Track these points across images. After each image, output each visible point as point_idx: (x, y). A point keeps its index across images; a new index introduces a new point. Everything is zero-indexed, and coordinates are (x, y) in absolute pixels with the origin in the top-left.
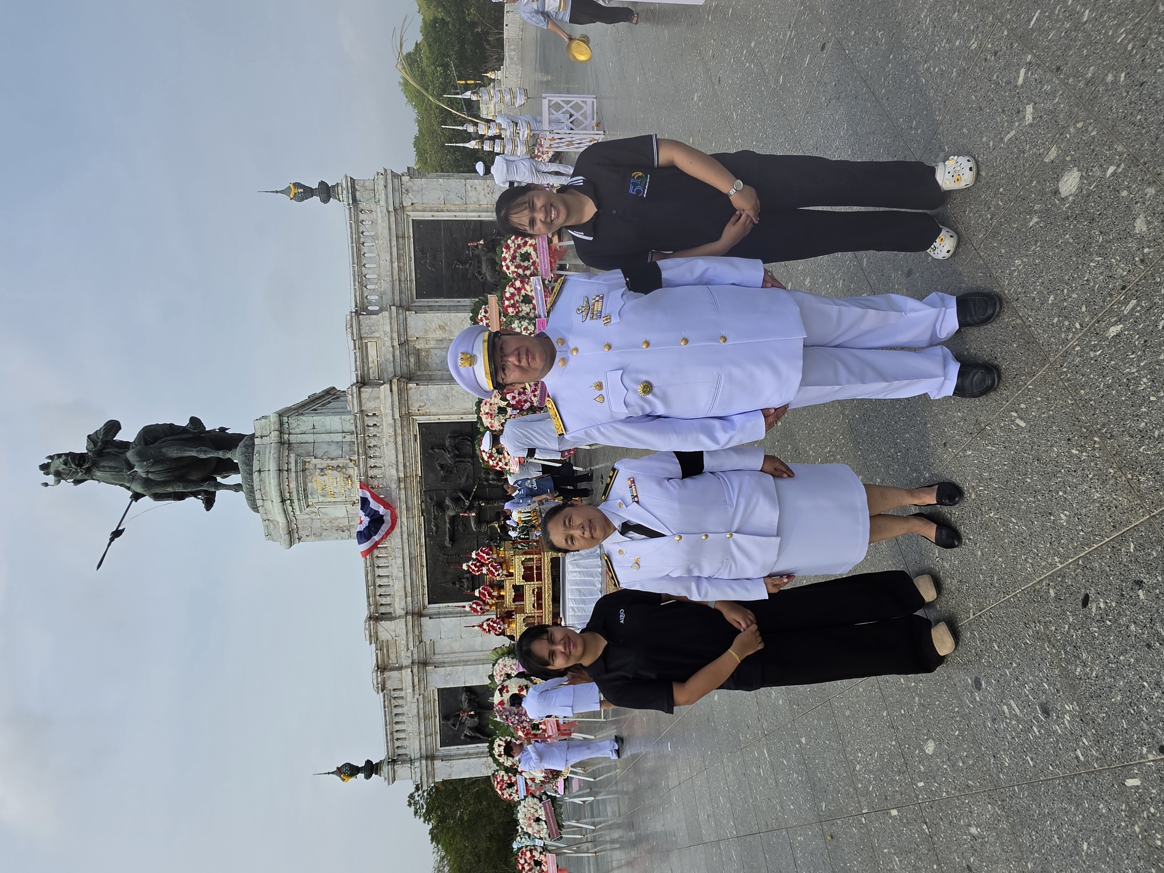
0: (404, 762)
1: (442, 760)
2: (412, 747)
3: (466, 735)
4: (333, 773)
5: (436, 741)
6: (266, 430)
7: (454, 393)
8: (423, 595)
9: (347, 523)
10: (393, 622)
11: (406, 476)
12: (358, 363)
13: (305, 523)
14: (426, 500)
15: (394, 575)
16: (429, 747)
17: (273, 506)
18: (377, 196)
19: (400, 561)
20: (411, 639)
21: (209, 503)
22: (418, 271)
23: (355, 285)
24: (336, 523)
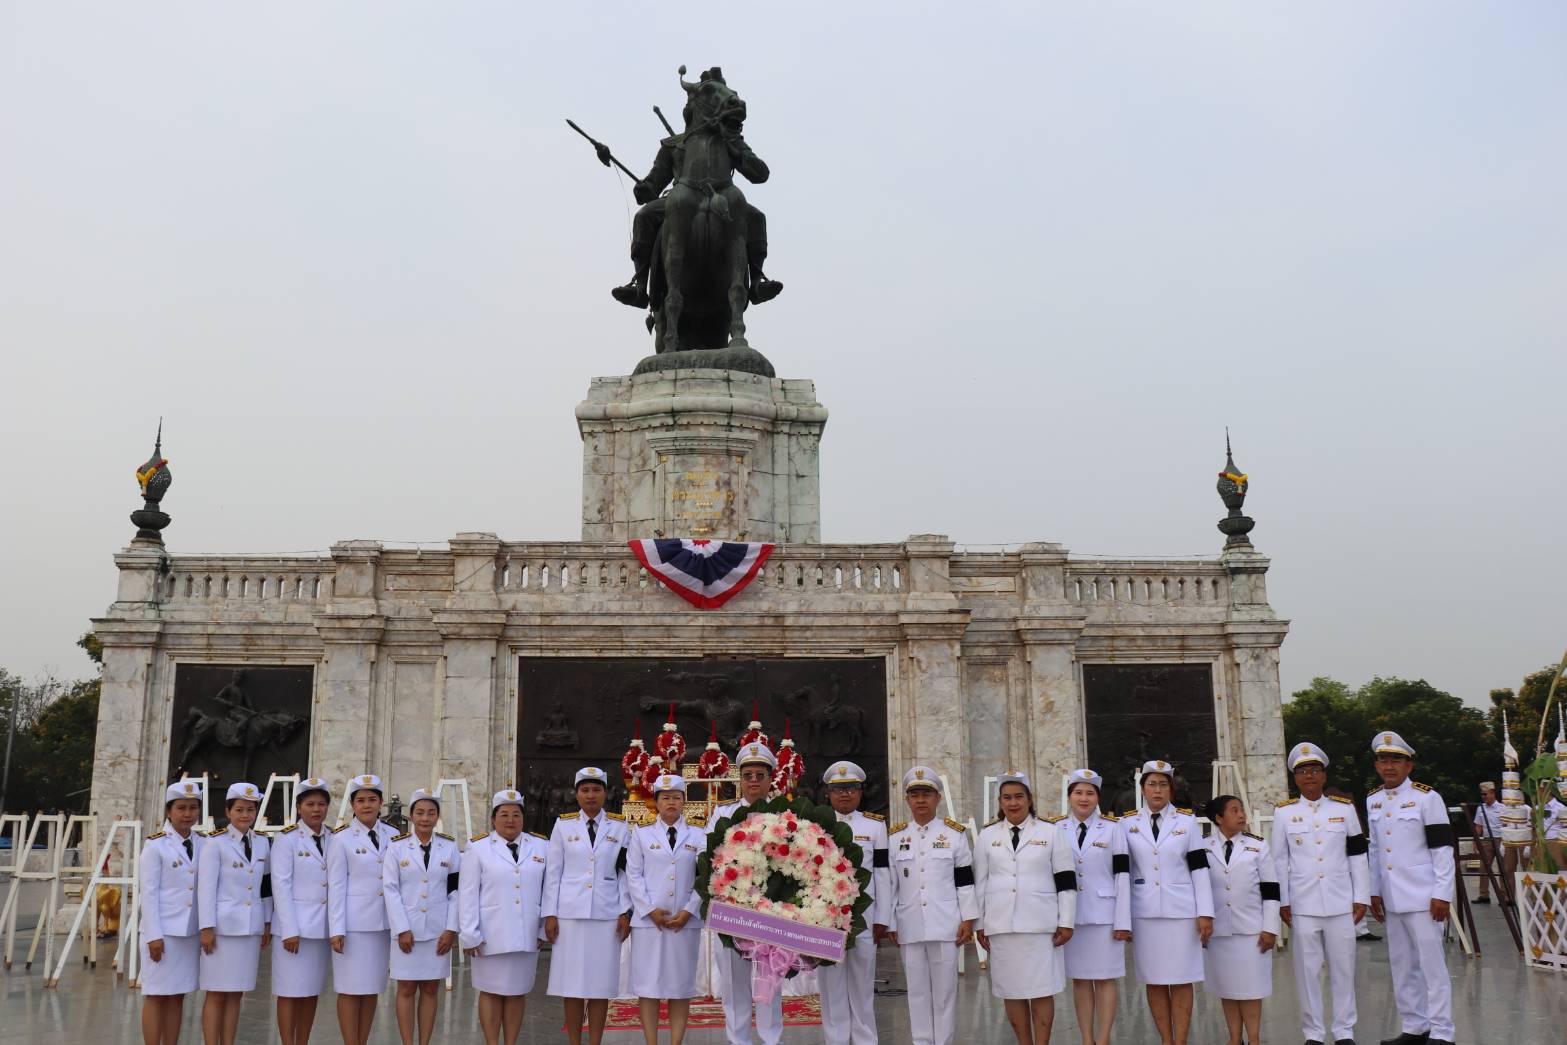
0: (158, 588)
1: (149, 665)
2: (185, 607)
3: (198, 717)
4: (157, 452)
5: (192, 655)
6: (796, 398)
7: (945, 724)
8: (541, 648)
9: (617, 518)
10: (489, 586)
11: (785, 628)
12: (980, 558)
13: (622, 447)
14: (738, 663)
15: (585, 595)
16: (183, 641)
17: (664, 395)
18: (1243, 608)
19: (614, 607)
20: (455, 618)
21: (623, 295)
22: (1128, 670)
23: (1101, 562)
24: (618, 499)
